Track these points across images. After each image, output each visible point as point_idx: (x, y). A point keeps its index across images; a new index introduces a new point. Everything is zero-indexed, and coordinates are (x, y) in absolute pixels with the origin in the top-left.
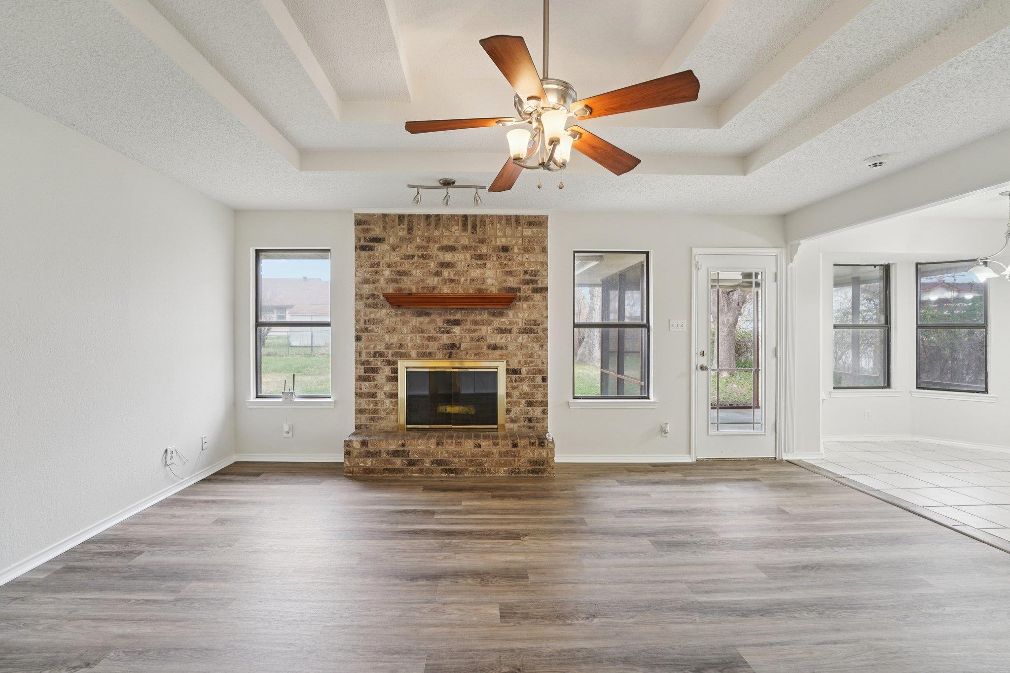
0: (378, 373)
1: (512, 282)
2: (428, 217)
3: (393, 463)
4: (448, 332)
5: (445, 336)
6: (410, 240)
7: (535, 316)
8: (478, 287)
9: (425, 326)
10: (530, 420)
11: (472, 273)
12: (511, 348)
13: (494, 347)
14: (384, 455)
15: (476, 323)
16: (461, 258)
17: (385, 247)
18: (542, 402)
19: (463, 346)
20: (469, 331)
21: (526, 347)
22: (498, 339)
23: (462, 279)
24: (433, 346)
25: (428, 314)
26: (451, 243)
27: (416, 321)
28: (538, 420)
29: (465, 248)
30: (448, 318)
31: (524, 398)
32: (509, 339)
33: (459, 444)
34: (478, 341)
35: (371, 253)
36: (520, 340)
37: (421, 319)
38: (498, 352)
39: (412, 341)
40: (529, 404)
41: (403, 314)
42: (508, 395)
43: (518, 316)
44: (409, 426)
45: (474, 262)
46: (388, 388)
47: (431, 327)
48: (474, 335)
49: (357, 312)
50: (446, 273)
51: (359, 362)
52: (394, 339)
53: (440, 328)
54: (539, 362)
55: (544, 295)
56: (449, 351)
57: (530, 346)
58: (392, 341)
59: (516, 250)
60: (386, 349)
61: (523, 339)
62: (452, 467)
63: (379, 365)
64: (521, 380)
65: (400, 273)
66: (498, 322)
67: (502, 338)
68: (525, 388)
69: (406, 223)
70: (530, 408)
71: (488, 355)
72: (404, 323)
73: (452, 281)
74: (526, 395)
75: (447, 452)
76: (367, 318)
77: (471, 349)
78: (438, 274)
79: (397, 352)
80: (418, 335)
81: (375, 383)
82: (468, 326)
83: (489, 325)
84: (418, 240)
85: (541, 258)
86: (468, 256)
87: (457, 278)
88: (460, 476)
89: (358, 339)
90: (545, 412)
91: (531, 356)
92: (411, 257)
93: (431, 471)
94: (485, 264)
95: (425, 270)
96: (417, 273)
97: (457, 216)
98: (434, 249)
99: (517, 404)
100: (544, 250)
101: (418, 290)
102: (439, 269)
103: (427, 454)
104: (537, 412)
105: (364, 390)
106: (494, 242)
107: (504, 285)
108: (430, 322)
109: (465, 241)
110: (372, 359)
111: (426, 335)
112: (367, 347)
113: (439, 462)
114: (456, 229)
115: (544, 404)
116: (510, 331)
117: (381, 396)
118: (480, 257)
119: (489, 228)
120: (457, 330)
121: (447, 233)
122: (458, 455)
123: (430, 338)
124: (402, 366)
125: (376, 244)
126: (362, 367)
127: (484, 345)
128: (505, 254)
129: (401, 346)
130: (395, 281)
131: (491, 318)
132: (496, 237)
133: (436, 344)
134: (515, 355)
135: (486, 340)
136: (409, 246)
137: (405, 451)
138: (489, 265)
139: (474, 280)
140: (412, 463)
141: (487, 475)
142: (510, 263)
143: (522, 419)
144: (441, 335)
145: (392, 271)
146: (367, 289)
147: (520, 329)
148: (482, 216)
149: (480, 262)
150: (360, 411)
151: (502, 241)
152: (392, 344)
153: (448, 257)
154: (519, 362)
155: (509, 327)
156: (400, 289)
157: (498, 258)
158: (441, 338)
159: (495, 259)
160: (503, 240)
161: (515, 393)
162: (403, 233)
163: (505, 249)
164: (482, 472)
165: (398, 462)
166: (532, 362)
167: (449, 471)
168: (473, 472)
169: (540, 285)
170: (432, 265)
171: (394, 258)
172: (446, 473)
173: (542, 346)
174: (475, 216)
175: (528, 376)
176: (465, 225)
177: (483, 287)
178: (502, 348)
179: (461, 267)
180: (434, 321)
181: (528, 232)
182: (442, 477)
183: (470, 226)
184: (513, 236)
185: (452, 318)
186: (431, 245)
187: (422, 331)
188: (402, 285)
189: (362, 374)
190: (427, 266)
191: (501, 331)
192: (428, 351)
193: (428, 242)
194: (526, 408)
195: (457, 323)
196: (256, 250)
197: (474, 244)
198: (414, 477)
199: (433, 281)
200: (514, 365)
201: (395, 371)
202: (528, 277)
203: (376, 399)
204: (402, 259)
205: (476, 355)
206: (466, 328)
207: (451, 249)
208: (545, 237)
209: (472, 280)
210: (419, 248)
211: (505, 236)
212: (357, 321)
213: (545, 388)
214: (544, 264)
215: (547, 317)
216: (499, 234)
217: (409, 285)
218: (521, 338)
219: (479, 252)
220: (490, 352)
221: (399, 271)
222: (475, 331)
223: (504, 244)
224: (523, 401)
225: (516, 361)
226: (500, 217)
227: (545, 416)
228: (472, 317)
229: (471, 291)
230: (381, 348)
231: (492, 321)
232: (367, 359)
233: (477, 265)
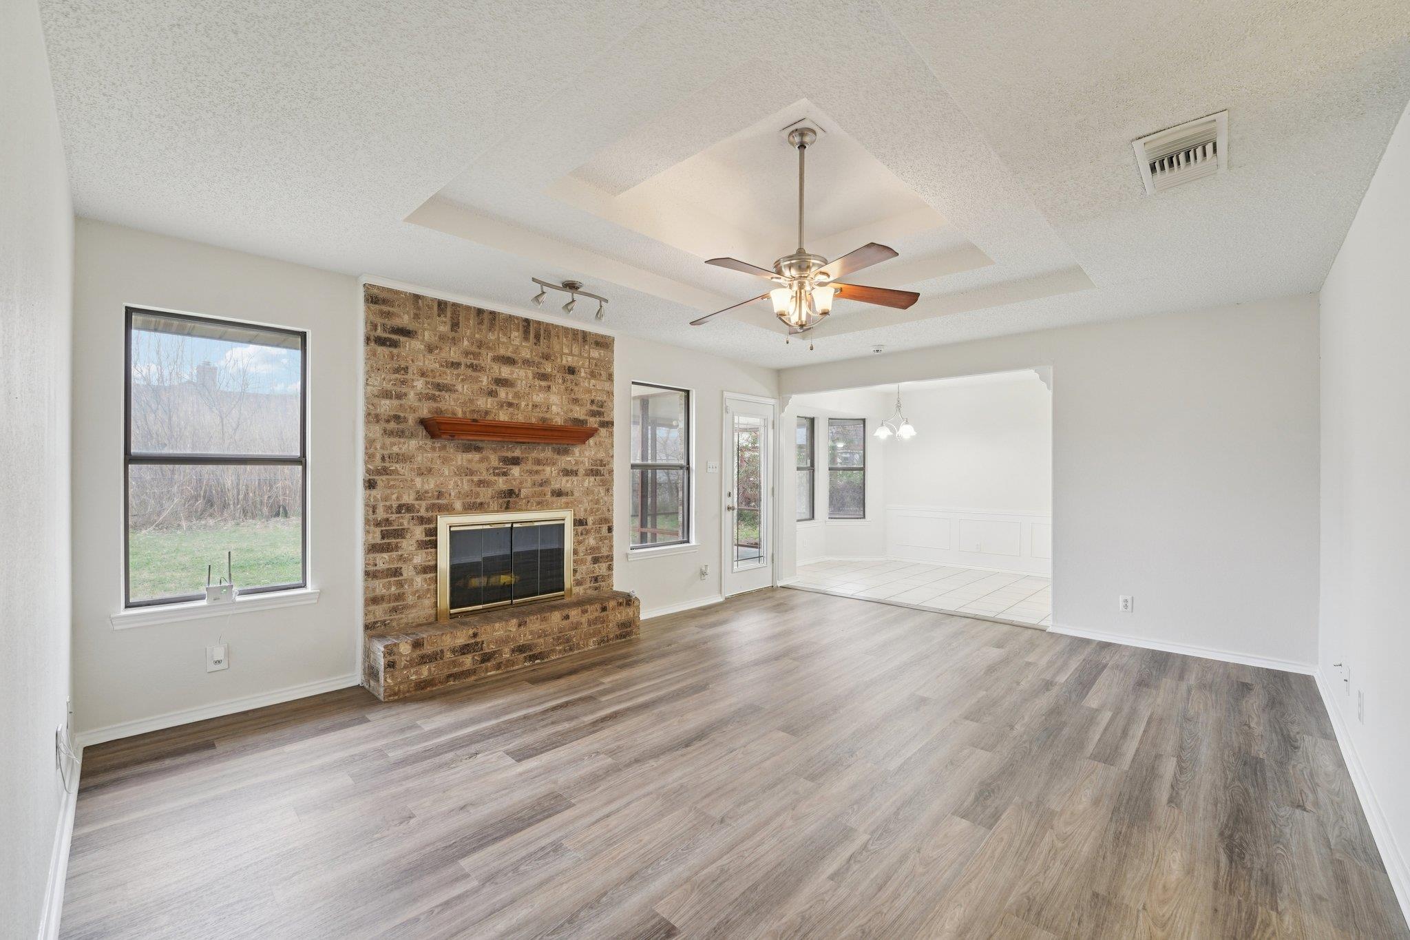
0: (404, 538)
1: (579, 413)
2: (480, 312)
3: (461, 664)
4: (505, 474)
5: (501, 480)
6: (454, 341)
7: (601, 455)
8: (541, 415)
9: (475, 466)
10: (596, 579)
11: (535, 397)
12: (576, 494)
13: (559, 493)
14: (448, 655)
15: (538, 462)
16: (521, 375)
17: (416, 345)
18: (607, 557)
19: (524, 492)
20: (531, 472)
21: (593, 492)
22: (564, 483)
23: (523, 404)
24: (485, 494)
25: (478, 449)
26: (509, 354)
27: (462, 459)
28: (604, 578)
29: (527, 363)
30: (505, 454)
31: (591, 553)
32: (575, 483)
33: (544, 619)
34: (541, 485)
35: (395, 351)
36: (586, 484)
37: (469, 456)
38: (564, 499)
39: (455, 486)
40: (596, 560)
41: (443, 448)
42: (575, 552)
43: (583, 455)
44: (453, 611)
45: (537, 382)
46: (420, 558)
47: (483, 466)
48: (537, 478)
49: (370, 443)
50: (503, 393)
51: (372, 522)
52: (431, 484)
53: (495, 468)
54: (605, 509)
55: (611, 430)
56: (506, 500)
57: (596, 490)
58: (426, 487)
59: (583, 374)
60: (417, 499)
61: (589, 482)
62: (536, 651)
63: (406, 525)
64: (588, 532)
65: (439, 387)
66: (566, 461)
67: (567, 481)
68: (591, 541)
69: (449, 314)
70: (596, 566)
71: (553, 503)
72: (445, 461)
73: (510, 405)
74: (593, 549)
75: (532, 633)
76: (386, 452)
77: (533, 496)
78: (492, 394)
79: (434, 505)
80: (465, 479)
81: (400, 553)
82: (529, 466)
83: (554, 464)
84: (466, 343)
85: (607, 386)
86: (530, 375)
87: (515, 402)
88: (546, 660)
89: (370, 485)
90: (610, 568)
91: (597, 502)
92: (455, 365)
93: (510, 663)
94: (549, 387)
95: (476, 387)
96: (464, 389)
97: (517, 318)
98: (486, 359)
99: (583, 562)
100: (610, 377)
101: (464, 413)
102: (494, 387)
103: (504, 641)
104: (601, 569)
105: (381, 566)
106: (559, 360)
107: (570, 415)
108: (482, 460)
109: (526, 353)
110: (394, 516)
111: (476, 479)
112: (386, 499)
113: (521, 649)
114: (516, 335)
115: (610, 558)
116: (575, 473)
117: (408, 572)
118: (544, 377)
119: (555, 341)
120: (516, 471)
121: (504, 339)
122: (543, 634)
123: (481, 483)
124: (444, 524)
125: (402, 339)
126: (378, 530)
127: (548, 490)
128: (571, 376)
129: (440, 495)
130: (433, 398)
131: (556, 456)
132: (562, 354)
133: (490, 490)
134: (581, 502)
135: (550, 484)
136: (453, 349)
137: (477, 643)
138: (554, 389)
139: (536, 406)
140: (486, 658)
141: (576, 652)
142: (576, 389)
143: (588, 580)
144: (496, 478)
145: (427, 383)
146: (386, 406)
147: (586, 470)
148: (547, 324)
149: (544, 383)
150: (373, 601)
151: (568, 360)
152: (427, 492)
153: (505, 372)
154: (586, 510)
155: (575, 468)
156: (439, 411)
157: (564, 381)
158: (495, 483)
159: (560, 381)
160: (570, 358)
161: (581, 549)
162: (444, 329)
163: (572, 371)
164: (571, 649)
165: (468, 661)
166: (598, 510)
167: (533, 658)
168: (560, 652)
169: (606, 419)
170: (485, 380)
171: (430, 363)
172: (530, 660)
173: (608, 490)
174: (539, 323)
175: (594, 527)
176: (526, 332)
177: (548, 416)
178: (567, 494)
179: (521, 386)
180: (487, 459)
181: (595, 353)
182: (525, 667)
183: (532, 336)
184: (580, 355)
185: (510, 454)
186: (483, 351)
187: (471, 473)
188: (443, 405)
189: (378, 540)
190: (477, 380)
191: (567, 473)
192: (478, 501)
193: (479, 347)
194: (592, 566)
195: (516, 461)
196: (127, 308)
197: (537, 359)
198: (492, 676)
199: (484, 403)
200: (581, 515)
201: (433, 532)
202: (595, 408)
203: (400, 578)
204: (442, 366)
205: (539, 503)
206: (528, 468)
207: (509, 361)
208: (611, 362)
209: (535, 406)
210: (467, 353)
211: (571, 354)
212: (370, 457)
213: (611, 539)
214: (610, 394)
215: (612, 456)
216: (566, 351)
217: (453, 406)
218: (587, 481)
219: (542, 371)
220: (555, 499)
221: (438, 385)
222: (537, 472)
223: (570, 364)
224: (589, 558)
225: (582, 509)
226: (566, 330)
227: (610, 573)
228: (535, 454)
229: (534, 421)
230: (408, 498)
231: (557, 459)
232: (385, 516)
233: (540, 386)
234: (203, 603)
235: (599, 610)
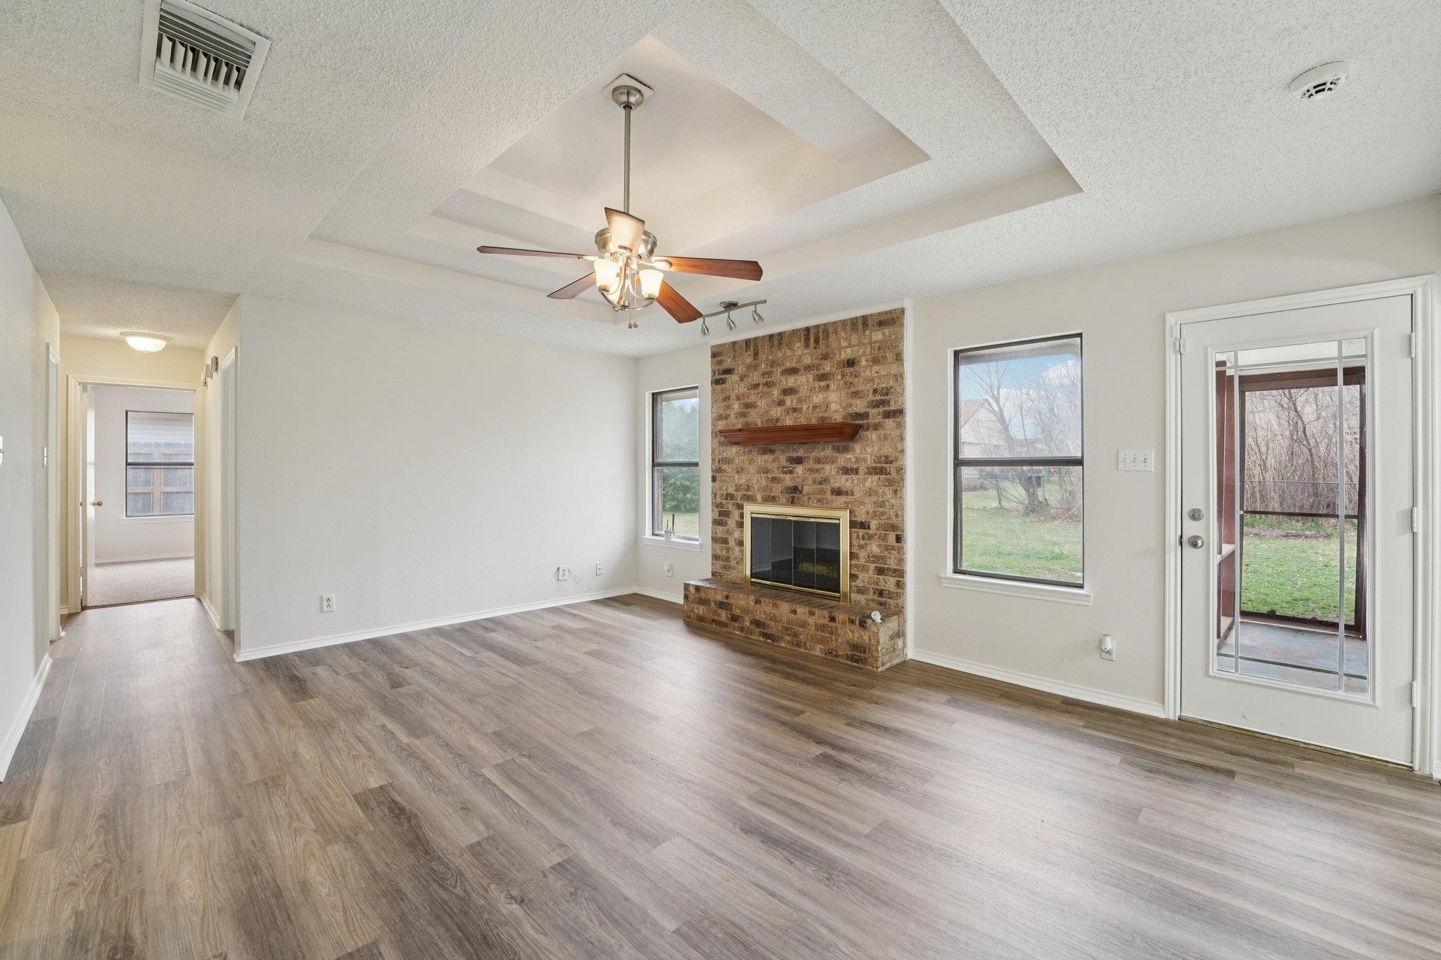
0: (729, 518)
1: (859, 406)
2: (771, 337)
3: (719, 615)
4: (791, 472)
5: (788, 477)
6: (756, 367)
7: (887, 450)
8: (821, 415)
9: (769, 466)
10: (881, 593)
11: (814, 399)
12: (858, 494)
13: (838, 492)
14: (713, 604)
15: (818, 461)
16: (803, 381)
17: (735, 378)
18: (895, 570)
19: (806, 489)
20: (812, 471)
21: (876, 493)
22: (843, 481)
23: (805, 407)
24: (777, 489)
25: (772, 452)
26: (794, 365)
27: (761, 460)
28: (891, 595)
29: (808, 368)
30: (791, 455)
31: (873, 562)
32: (856, 482)
33: (775, 605)
34: (821, 483)
35: (724, 386)
36: (868, 484)
37: (766, 457)
38: (843, 499)
39: (758, 481)
40: (880, 571)
41: (750, 452)
42: (853, 556)
43: (866, 450)
44: (753, 580)
45: (817, 384)
46: (737, 535)
47: (775, 465)
48: (817, 475)
49: (713, 450)
50: (789, 401)
51: (717, 505)
52: (742, 480)
53: (783, 467)
54: (892, 514)
55: (898, 420)
56: (792, 495)
57: (881, 491)
58: (741, 482)
59: (864, 363)
60: (736, 491)
61: (872, 481)
62: (769, 631)
63: (730, 509)
64: (870, 537)
65: (748, 406)
66: (844, 459)
67: (847, 480)
68: (874, 548)
69: (752, 348)
70: (881, 577)
71: (832, 501)
72: (751, 462)
73: (795, 410)
74: (876, 558)
75: (765, 613)
76: (720, 457)
77: (814, 493)
78: (781, 403)
79: (745, 495)
80: (764, 476)
81: (727, 528)
82: (811, 464)
83: (833, 462)
84: (763, 366)
85: (894, 369)
86: (811, 377)
87: (799, 406)
88: (776, 644)
89: (714, 479)
90: (900, 585)
91: (882, 505)
92: (756, 386)
93: (750, 632)
94: (828, 386)
95: (769, 400)
96: (762, 403)
97: (799, 330)
98: (777, 375)
99: (864, 569)
100: (899, 358)
101: (762, 423)
102: (782, 397)
103: (746, 611)
104: (889, 583)
105: (719, 535)
106: (838, 356)
107: (850, 410)
108: (774, 461)
109: (807, 360)
110: (725, 501)
111: (770, 476)
112: (721, 489)
113: (757, 623)
114: (798, 345)
115: (900, 573)
116: (856, 471)
117: (732, 543)
118: (823, 377)
119: (832, 338)
120: (799, 469)
121: (789, 353)
122: (774, 618)
123: (774, 480)
124: (749, 509)
125: (728, 376)
126: (717, 510)
127: (828, 488)
128: (851, 369)
129: (748, 489)
130: (743, 415)
131: (836, 455)
132: (840, 349)
133: (780, 486)
134: (863, 503)
135: (829, 482)
136: (755, 374)
137: (728, 604)
138: (832, 386)
139: (816, 407)
140: (735, 618)
141: (802, 650)
142: (856, 380)
143: (871, 591)
144: (784, 475)
145: (740, 404)
146: (721, 425)
147: (868, 468)
148: (825, 325)
149: (823, 384)
150: (715, 557)
151: (846, 354)
152: (741, 486)
153: (791, 381)
154: (868, 513)
155: (855, 467)
156: (747, 424)
157: (843, 376)
158: (783, 480)
159: (839, 377)
160: (849, 351)
161: (862, 554)
162: (749, 360)
163: (851, 363)
164: (798, 645)
165: (723, 615)
166: (883, 514)
167: (766, 636)
168: (788, 642)
169: (893, 407)
170: (776, 392)
171: (742, 389)
172: (764, 637)
173: (896, 491)
174: (818, 327)
175: (879, 532)
176: (807, 339)
177: (827, 415)
178: (847, 494)
179: (803, 392)
180: (778, 459)
181: (878, 336)
182: (760, 641)
183: (812, 340)
184: (860, 344)
185: (794, 455)
186: (775, 369)
187: (767, 471)
188: (749, 419)
189: (717, 517)
190: (769, 394)
191: (847, 471)
192: (772, 494)
193: (772, 367)
194: (876, 576)
195: (799, 461)
196: (653, 394)
197: (816, 362)
198: (736, 634)
199: (776, 412)
200: (861, 517)
201: (742, 516)
202: (878, 397)
203: (728, 546)
204: (749, 389)
205: (819, 501)
206: (809, 467)
207: (793, 371)
208: (900, 339)
209: (815, 407)
210: (764, 374)
211: (850, 346)
212: (713, 460)
213: (901, 551)
214: (899, 377)
215: (902, 451)
216: (844, 344)
217: (756, 418)
218: (869, 480)
219: (822, 372)
220: (834, 497)
221: (747, 404)
222: (817, 471)
223: (849, 357)
224: (872, 566)
225: (864, 511)
226: (844, 322)
227: (899, 590)
228: (815, 454)
229: (814, 421)
230: (731, 490)
231: (836, 458)
232: (720, 501)
233: (820, 387)
234: (663, 539)
235: (827, 619)
